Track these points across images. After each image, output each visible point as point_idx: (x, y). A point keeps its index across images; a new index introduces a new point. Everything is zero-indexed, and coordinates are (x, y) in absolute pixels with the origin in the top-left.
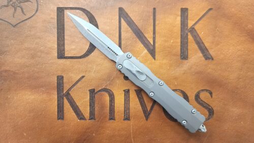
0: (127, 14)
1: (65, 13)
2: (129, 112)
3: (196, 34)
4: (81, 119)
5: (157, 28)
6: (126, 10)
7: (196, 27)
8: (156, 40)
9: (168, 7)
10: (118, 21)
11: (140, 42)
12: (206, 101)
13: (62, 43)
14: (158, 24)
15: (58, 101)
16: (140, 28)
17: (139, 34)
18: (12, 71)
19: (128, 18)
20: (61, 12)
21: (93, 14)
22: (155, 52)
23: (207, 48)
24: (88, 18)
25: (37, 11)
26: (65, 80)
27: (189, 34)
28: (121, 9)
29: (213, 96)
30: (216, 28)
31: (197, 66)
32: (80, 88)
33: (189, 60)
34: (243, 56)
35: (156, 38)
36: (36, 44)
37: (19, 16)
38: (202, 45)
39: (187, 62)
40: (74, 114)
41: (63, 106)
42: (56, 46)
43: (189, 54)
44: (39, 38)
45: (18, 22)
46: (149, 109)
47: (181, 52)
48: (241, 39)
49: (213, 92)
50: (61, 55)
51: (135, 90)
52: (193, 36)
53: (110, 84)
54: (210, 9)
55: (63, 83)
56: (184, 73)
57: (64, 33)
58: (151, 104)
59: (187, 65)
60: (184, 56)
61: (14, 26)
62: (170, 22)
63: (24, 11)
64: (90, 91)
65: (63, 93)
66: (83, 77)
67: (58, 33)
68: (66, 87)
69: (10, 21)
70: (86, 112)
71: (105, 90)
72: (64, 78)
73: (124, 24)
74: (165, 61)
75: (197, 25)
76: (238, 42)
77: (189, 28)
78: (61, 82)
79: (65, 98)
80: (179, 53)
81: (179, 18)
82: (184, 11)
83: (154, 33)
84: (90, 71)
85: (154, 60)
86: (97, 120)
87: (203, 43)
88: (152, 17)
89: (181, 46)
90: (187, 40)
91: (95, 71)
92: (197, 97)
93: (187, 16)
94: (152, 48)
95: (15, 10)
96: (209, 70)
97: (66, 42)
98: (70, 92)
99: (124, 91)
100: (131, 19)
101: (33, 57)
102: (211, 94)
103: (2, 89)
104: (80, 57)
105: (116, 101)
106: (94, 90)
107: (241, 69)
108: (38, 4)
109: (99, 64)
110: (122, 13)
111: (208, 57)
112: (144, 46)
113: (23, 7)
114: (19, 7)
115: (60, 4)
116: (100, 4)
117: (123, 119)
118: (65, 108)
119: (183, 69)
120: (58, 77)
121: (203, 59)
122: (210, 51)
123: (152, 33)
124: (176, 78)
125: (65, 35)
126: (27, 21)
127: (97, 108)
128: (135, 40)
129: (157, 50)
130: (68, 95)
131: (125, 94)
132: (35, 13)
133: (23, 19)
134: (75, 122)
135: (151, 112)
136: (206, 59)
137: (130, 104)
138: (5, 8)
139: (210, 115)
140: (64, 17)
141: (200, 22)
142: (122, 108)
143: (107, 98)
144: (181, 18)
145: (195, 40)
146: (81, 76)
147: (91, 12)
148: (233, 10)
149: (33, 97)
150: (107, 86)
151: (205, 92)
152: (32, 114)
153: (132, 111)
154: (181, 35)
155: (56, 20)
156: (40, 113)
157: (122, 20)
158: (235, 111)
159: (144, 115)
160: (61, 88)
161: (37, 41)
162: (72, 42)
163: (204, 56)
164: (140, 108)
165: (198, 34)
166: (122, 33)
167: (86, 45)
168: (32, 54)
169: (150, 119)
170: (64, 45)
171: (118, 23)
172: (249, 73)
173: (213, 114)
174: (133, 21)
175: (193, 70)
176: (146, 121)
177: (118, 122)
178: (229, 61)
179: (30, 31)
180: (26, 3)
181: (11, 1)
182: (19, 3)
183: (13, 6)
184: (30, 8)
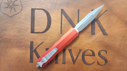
0: (65, 12)
1: (35, 11)
3: (99, 22)
5: (80, 19)
6: (64, 10)
7: (99, 19)
9: (85, 9)
10: (61, 16)
11: (71, 26)
12: (103, 56)
15: (30, 54)
16: (71, 19)
17: (71, 22)
18: (9, 39)
19: (66, 14)
20: (33, 11)
21: (49, 12)
24: (46, 14)
25: (22, 10)
26: (34, 44)
27: (96, 22)
28: (62, 10)
29: (107, 53)
30: (109, 20)
31: (99, 38)
32: (41, 48)
33: (96, 35)
34: (123, 34)
36: (21, 26)
37: (13, 12)
38: (102, 28)
39: (94, 36)
42: (30, 27)
43: (95, 32)
46: (75, 59)
47: (91, 31)
48: (122, 25)
49: (107, 51)
50: (33, 31)
51: (68, 49)
52: (97, 24)
54: (106, 10)
55: (33, 45)
56: (93, 42)
57: (34, 21)
58: (76, 57)
59: (94, 37)
60: (93, 33)
61: (11, 17)
63: (16, 10)
64: (46, 49)
65: (33, 50)
66: (43, 42)
67: (31, 21)
68: (35, 47)
69: (8, 15)
76: (120, 27)
79: (34, 52)
84: (46, 40)
87: (102, 27)
88: (77, 14)
90: (95, 25)
91: (49, 39)
92: (99, 54)
95: (11, 9)
96: (106, 40)
97: (35, 25)
98: (36, 50)
99: (63, 49)
101: (19, 32)
102: (106, 52)
103: (3, 47)
104: (42, 33)
106: (48, 48)
107: (122, 40)
108: (22, 7)
109: (51, 36)
110: (63, 12)
113: (15, 8)
114: (13, 8)
115: (33, 7)
116: (52, 7)
117: (62, 63)
118: (34, 57)
119: (92, 39)
120: (31, 42)
121: (103, 35)
122: (106, 31)
124: (89, 44)
126: (17, 15)
128: (68, 25)
130: (35, 50)
131: (63, 51)
132: (21, 11)
133: (15, 14)
136: (104, 35)
137: (66, 56)
138: (7, 8)
140: (34, 13)
145: (98, 25)
146: (42, 42)
148: (118, 11)
149: (18, 51)
151: (103, 51)
152: (18, 60)
153: (66, 60)
156: (22, 59)
157: (63, 15)
158: (118, 61)
159: (72, 62)
160: (32, 47)
161: (21, 24)
162: (38, 25)
163: (103, 33)
164: (71, 58)
165: (100, 23)
166: (63, 21)
167: (45, 27)
168: (18, 30)
169: (75, 64)
170: (34, 26)
171: (61, 17)
172: (126, 42)
173: (107, 62)
174: (68, 16)
175: (97, 40)
176: (73, 65)
177: (60, 65)
178: (116, 36)
179: (18, 19)
180: (17, 6)
181: (9, 5)
182: (13, 6)
183: (10, 8)
184: (18, 9)
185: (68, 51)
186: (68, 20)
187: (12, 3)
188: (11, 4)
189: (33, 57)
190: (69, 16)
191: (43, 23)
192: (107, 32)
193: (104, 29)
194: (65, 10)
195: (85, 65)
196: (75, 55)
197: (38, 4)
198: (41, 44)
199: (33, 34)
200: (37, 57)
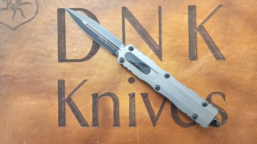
0: (131, 13)
1: (66, 15)
2: (135, 118)
4: (83, 126)
5: (163, 27)
7: (205, 26)
8: (162, 40)
9: (174, 4)
10: (121, 21)
11: (145, 43)
12: (218, 105)
13: (63, 45)
14: (165, 23)
15: (59, 107)
16: (145, 28)
17: (144, 34)
18: (11, 76)
19: (132, 18)
20: (61, 13)
21: (95, 15)
22: (161, 53)
23: (218, 47)
25: (37, 13)
26: (66, 85)
27: (198, 32)
28: (124, 9)
29: (226, 99)
30: (227, 25)
31: (208, 67)
32: (83, 92)
33: (199, 60)
35: (162, 38)
36: (36, 47)
37: (19, 19)
38: (213, 44)
39: (197, 63)
40: (77, 120)
41: (64, 112)
42: (57, 49)
43: (198, 55)
44: (39, 40)
46: (156, 113)
47: (190, 52)
48: (255, 37)
49: (225, 93)
50: (62, 58)
51: (141, 94)
52: (202, 35)
53: (114, 88)
54: (220, 6)
55: (64, 88)
56: (194, 75)
57: (65, 35)
58: (158, 109)
59: (196, 66)
60: (193, 56)
61: (14, 29)
62: (177, 21)
63: (24, 13)
64: (93, 95)
65: (64, 98)
66: (85, 81)
67: (58, 35)
68: (68, 92)
69: (9, 24)
70: (89, 118)
71: (109, 94)
72: (66, 82)
73: (128, 24)
74: (172, 62)
75: (207, 23)
76: (251, 40)
77: (197, 27)
78: (63, 86)
79: (66, 103)
80: (188, 53)
81: (186, 17)
82: (192, 9)
83: (160, 33)
84: (92, 75)
85: (160, 61)
86: (100, 126)
87: (213, 42)
88: (157, 16)
89: (189, 46)
90: (196, 39)
91: (98, 74)
92: (209, 100)
93: (195, 14)
94: (158, 48)
95: (15, 13)
96: (222, 71)
97: (67, 44)
98: (72, 97)
99: (129, 95)
100: (135, 19)
101: (33, 61)
102: (224, 96)
104: (82, 60)
105: (121, 106)
106: (97, 94)
108: (38, 6)
109: (103, 67)
110: (126, 13)
111: (219, 57)
112: (150, 47)
113: (23, 9)
114: (18, 9)
115: (60, 5)
116: (103, 3)
117: (129, 124)
118: (66, 115)
119: (192, 70)
120: (59, 81)
121: (214, 59)
122: (221, 51)
123: (158, 33)
124: (185, 81)
125: (66, 37)
126: (26, 24)
127: (100, 114)
128: (140, 40)
129: (163, 50)
130: (69, 99)
131: (130, 98)
132: (35, 15)
133: (23, 22)
134: (78, 129)
135: (158, 117)
136: (217, 60)
137: (136, 109)
138: (5, 11)
139: (223, 119)
140: (64, 19)
141: (210, 20)
142: (127, 113)
144: (189, 17)
145: (204, 39)
146: (83, 80)
147: (93, 13)
148: (245, 6)
149: (33, 103)
150: (111, 89)
151: (217, 95)
153: (138, 117)
154: (189, 34)
155: (57, 22)
156: (40, 120)
157: (126, 20)
159: (151, 121)
160: (62, 93)
161: (37, 44)
162: (74, 44)
163: (215, 56)
164: (147, 113)
165: (207, 33)
166: (126, 33)
167: (89, 46)
168: (31, 58)
169: (157, 127)
170: (65, 47)
171: (121, 24)
173: (227, 118)
174: (137, 21)
175: (203, 71)
176: (153, 127)
177: (123, 128)
178: (243, 61)
179: (30, 34)
180: (26, 6)
181: (10, 4)
182: (19, 5)
183: (12, 9)
184: (29, 10)
185: (141, 97)
186: (138, 31)
188: (14, 2)
189: (64, 114)
190: (139, 21)
192: (223, 52)
193: (216, 47)
194: (130, 10)
195: (178, 126)
196: (155, 106)
198: (80, 85)
199: (64, 64)
200: (74, 114)
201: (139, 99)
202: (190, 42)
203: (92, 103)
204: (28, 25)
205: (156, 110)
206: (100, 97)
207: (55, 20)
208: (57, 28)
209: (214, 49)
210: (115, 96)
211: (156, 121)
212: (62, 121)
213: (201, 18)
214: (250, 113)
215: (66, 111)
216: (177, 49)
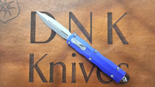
0: (74, 16)
1: (36, 15)
2: (75, 78)
4: (44, 82)
5: (93, 25)
7: (117, 24)
8: (92, 32)
9: (100, 12)
10: (69, 20)
11: (82, 33)
14: (94, 22)
15: (30, 70)
16: (82, 24)
17: (82, 28)
18: (2, 51)
19: (75, 19)
20: (33, 14)
21: (54, 16)
22: (91, 39)
23: (125, 37)
25: (19, 14)
26: (35, 57)
27: (113, 28)
28: (70, 13)
29: (129, 68)
30: (130, 25)
31: (118, 48)
32: (44, 62)
33: (113, 44)
34: (148, 42)
35: (92, 31)
36: (17, 34)
37: (8, 17)
40: (40, 78)
41: (33, 73)
42: (30, 35)
43: (113, 41)
44: (19, 30)
45: (7, 20)
46: (88, 75)
47: (108, 39)
48: (146, 32)
49: (128, 64)
50: (33, 41)
51: (79, 63)
52: (115, 30)
53: (63, 59)
54: (126, 13)
55: (33, 59)
56: (110, 53)
57: (35, 27)
58: (89, 73)
59: (112, 47)
60: (110, 42)
61: (5, 23)
62: (101, 21)
64: (50, 63)
65: (33, 65)
67: (31, 27)
68: (35, 61)
69: (2, 20)
70: (48, 77)
71: (60, 63)
72: (34, 55)
73: (72, 22)
74: (98, 45)
76: (144, 33)
77: (113, 25)
78: (32, 58)
79: (34, 68)
81: (106, 19)
82: (110, 14)
83: (91, 28)
84: (50, 51)
85: (91, 44)
86: (54, 82)
87: (122, 34)
88: (90, 18)
89: (108, 36)
90: (112, 32)
91: (54, 51)
93: (112, 17)
94: (90, 37)
95: (6, 13)
96: (126, 51)
97: (36, 32)
98: (38, 64)
99: (72, 64)
100: (77, 19)
101: (15, 42)
102: (127, 66)
104: (45, 42)
105: (67, 70)
106: (53, 63)
107: (146, 50)
108: (19, 10)
109: (57, 47)
110: (71, 15)
111: (125, 42)
112: (85, 36)
113: (11, 11)
114: (8, 11)
115: (33, 9)
116: (58, 10)
117: (71, 81)
118: (34, 75)
119: (109, 50)
120: (30, 54)
121: (122, 44)
122: (126, 39)
123: (90, 28)
125: (36, 28)
126: (12, 20)
127: (54, 75)
128: (79, 32)
129: (93, 38)
130: (36, 65)
131: (72, 66)
132: (18, 15)
133: (10, 19)
134: (41, 84)
135: (89, 78)
136: (124, 44)
137: (76, 72)
140: (35, 17)
141: (120, 21)
142: (71, 75)
143: (61, 69)
144: (108, 19)
145: (117, 32)
146: (45, 54)
147: (52, 15)
148: (140, 14)
149: (14, 67)
150: (61, 60)
151: (124, 65)
152: (13, 79)
153: (77, 77)
154: (108, 29)
155: (30, 19)
156: (18, 78)
157: (71, 20)
158: (143, 77)
159: (85, 80)
160: (32, 62)
161: (18, 32)
162: (40, 33)
163: (122, 42)
164: (82, 75)
165: (118, 28)
166: (71, 27)
167: (49, 34)
168: (14, 40)
169: (88, 82)
170: (35, 34)
171: (69, 22)
172: (151, 53)
173: (129, 79)
175: (116, 50)
176: (86, 83)
177: (68, 84)
178: (138, 45)
179: (14, 26)
180: (12, 9)
181: (3, 8)
183: (4, 11)
184: (15, 12)
185: (79, 65)
186: (78, 26)
187: (7, 5)
188: (5, 7)
189: (33, 75)
191: (46, 30)
194: (74, 14)
195: (101, 83)
196: (87, 71)
197: (40, 7)
198: (43, 57)
199: (33, 44)
200: (39, 74)
201: (78, 66)
202: (108, 34)
203: (49, 68)
204: (14, 21)
205: (88, 73)
206: (54, 65)
207: (30, 18)
208: (30, 23)
209: (122, 38)
210: (63, 65)
211: (88, 79)
212: (31, 78)
213: (115, 20)
214: (143, 76)
215: (34, 73)
216: (100, 38)
